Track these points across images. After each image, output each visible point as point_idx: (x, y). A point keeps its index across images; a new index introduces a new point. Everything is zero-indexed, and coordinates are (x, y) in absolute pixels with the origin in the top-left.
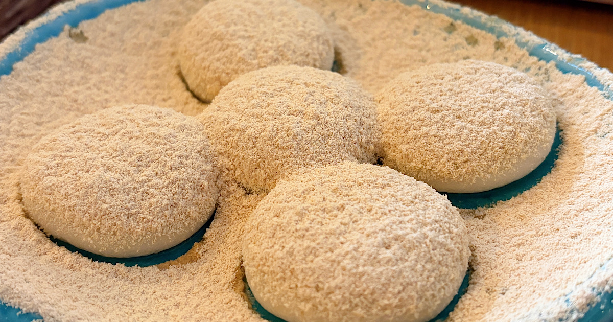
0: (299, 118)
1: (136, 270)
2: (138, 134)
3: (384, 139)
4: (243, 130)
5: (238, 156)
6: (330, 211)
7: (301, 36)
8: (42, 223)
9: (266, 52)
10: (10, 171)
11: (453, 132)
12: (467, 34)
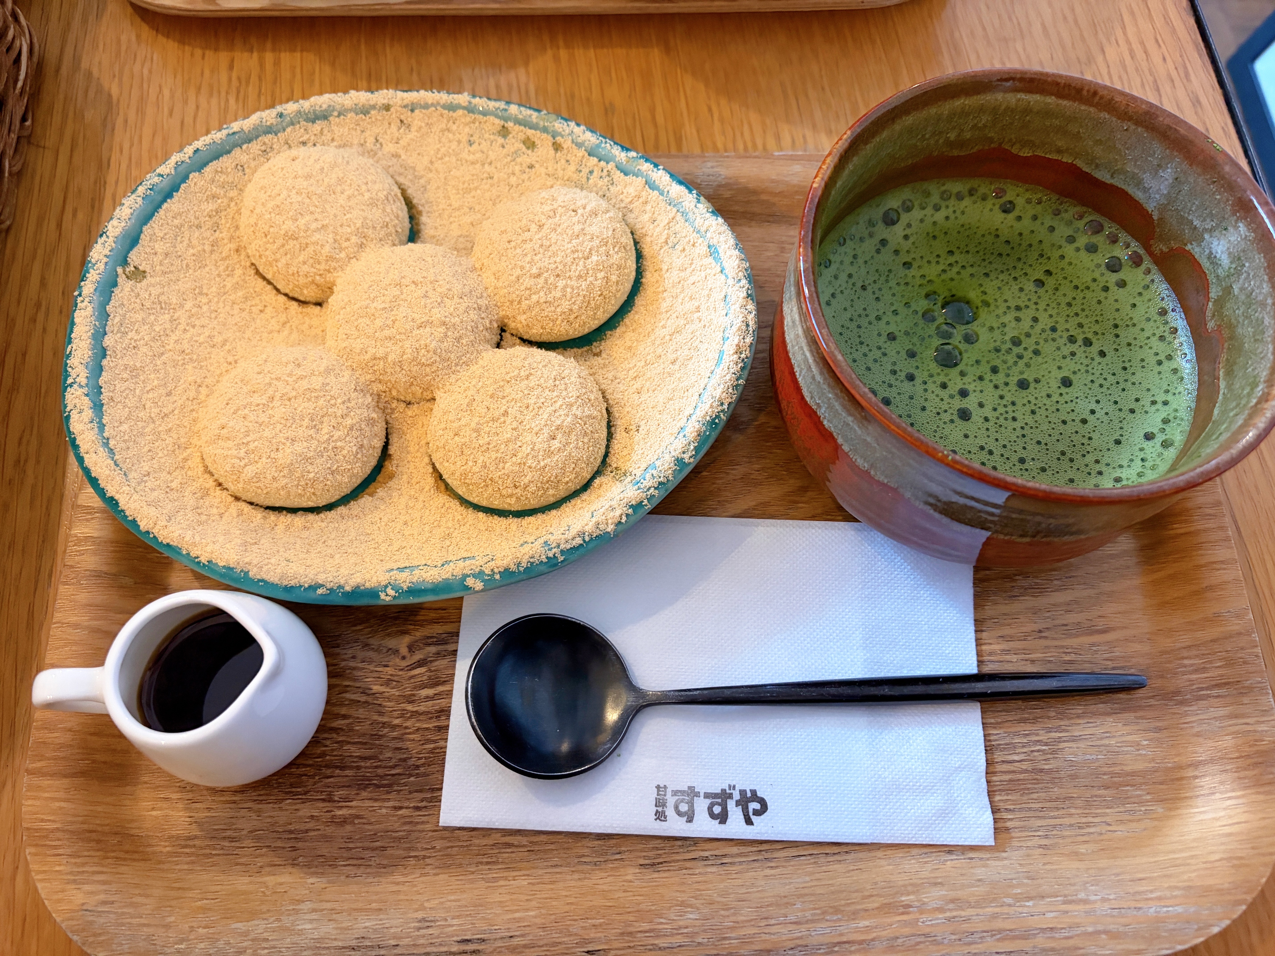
0: (428, 329)
1: (354, 506)
2: (294, 393)
3: (502, 314)
4: (385, 358)
5: (390, 381)
6: (498, 419)
7: (373, 204)
8: (254, 500)
9: (348, 240)
10: (186, 460)
11: (558, 294)
12: (521, 136)
